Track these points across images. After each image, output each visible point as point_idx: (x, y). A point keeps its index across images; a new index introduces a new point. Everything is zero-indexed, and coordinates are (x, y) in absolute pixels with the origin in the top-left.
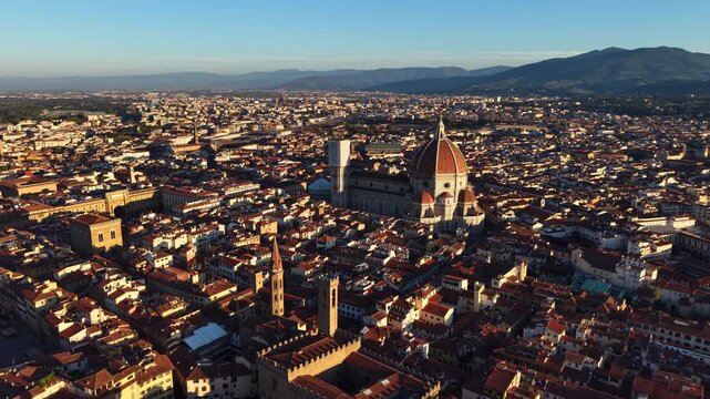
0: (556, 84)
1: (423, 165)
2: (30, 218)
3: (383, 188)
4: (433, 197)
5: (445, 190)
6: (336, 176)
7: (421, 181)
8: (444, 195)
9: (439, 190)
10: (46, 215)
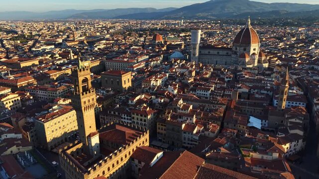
0: (201, 15)
1: (244, 39)
2: (51, 78)
3: (216, 53)
4: (249, 55)
5: (254, 52)
6: (195, 49)
7: (242, 48)
8: (254, 54)
9: (252, 52)
10: (58, 75)
